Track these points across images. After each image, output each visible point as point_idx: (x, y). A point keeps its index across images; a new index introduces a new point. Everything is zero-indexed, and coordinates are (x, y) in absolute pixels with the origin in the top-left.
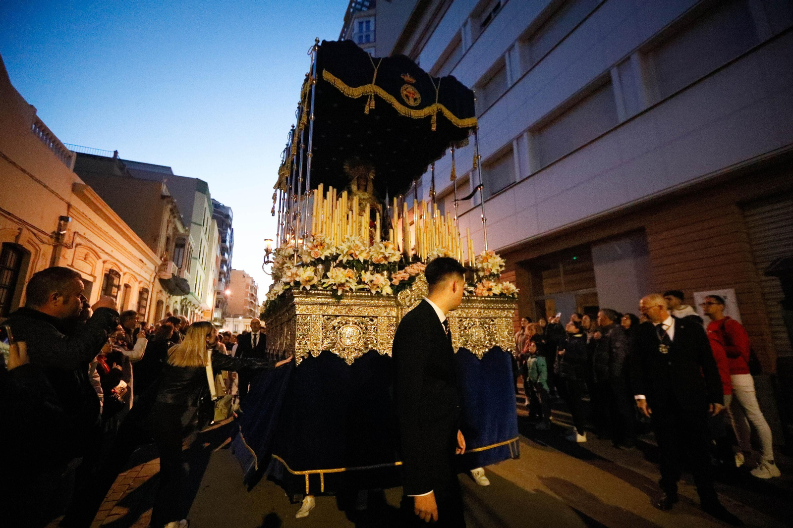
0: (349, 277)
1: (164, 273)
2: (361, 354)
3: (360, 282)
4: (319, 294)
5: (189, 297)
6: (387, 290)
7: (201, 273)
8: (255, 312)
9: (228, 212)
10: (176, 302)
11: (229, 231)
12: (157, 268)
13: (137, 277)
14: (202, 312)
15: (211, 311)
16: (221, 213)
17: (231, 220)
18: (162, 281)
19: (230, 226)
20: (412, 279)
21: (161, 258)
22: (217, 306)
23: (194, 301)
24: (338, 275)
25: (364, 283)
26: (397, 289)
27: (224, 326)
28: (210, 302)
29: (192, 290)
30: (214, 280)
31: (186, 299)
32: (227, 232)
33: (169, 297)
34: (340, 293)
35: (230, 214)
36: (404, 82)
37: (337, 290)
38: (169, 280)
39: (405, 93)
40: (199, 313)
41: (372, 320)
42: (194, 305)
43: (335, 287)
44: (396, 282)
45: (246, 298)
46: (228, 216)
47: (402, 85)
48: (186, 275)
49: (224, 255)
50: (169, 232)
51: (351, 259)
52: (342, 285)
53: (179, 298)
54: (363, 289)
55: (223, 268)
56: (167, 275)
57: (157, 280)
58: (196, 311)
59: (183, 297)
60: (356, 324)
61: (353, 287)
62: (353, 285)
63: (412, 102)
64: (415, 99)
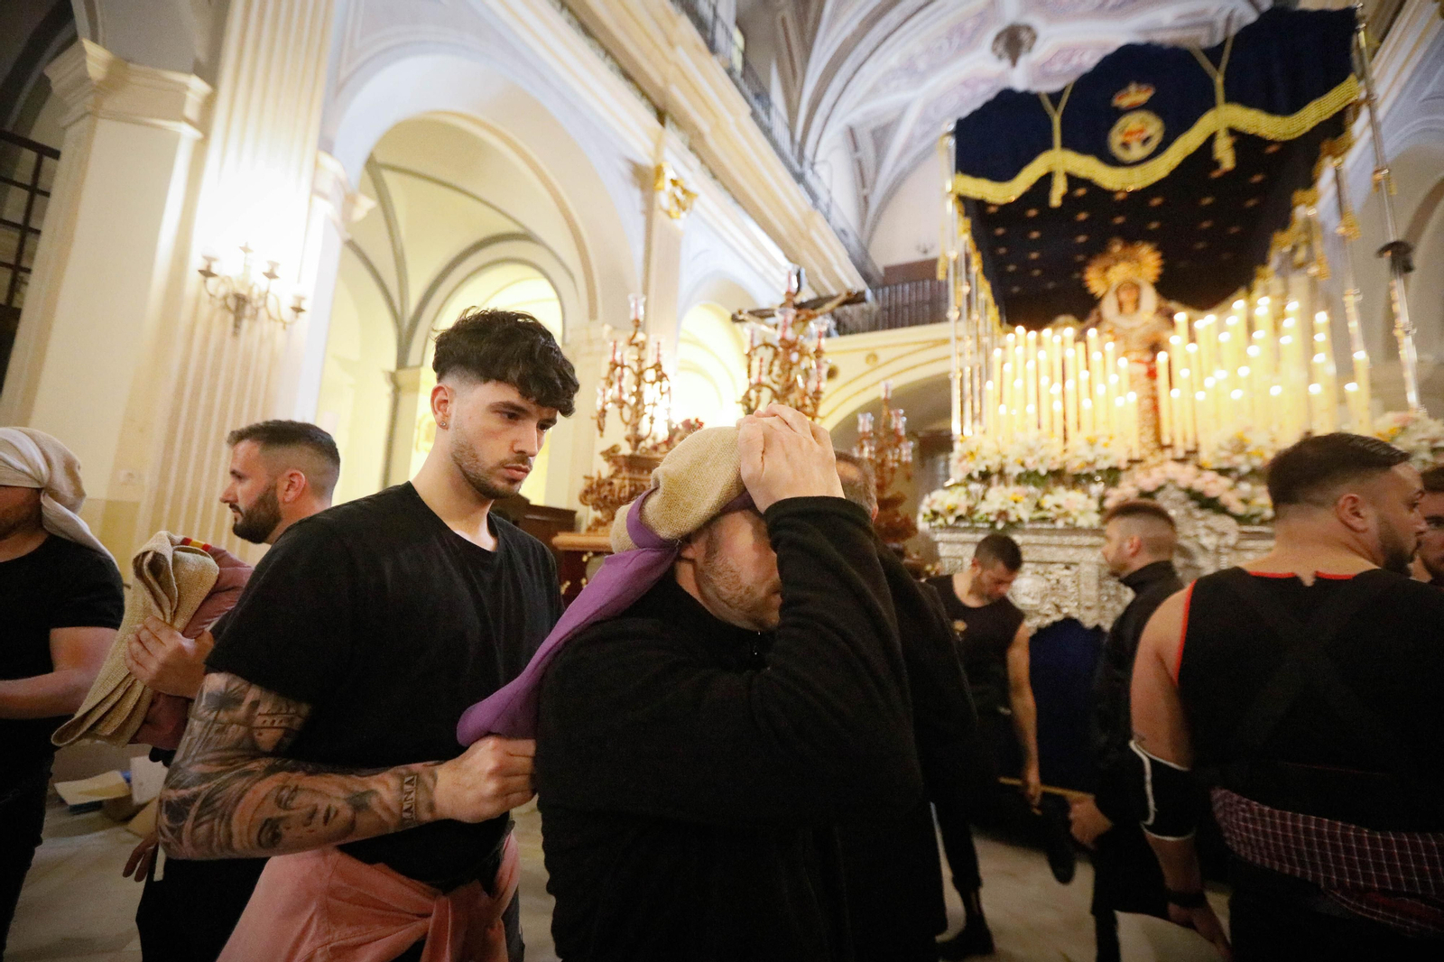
0: (1016, 502)
2: (1048, 621)
3: (1039, 507)
6: (1094, 519)
24: (997, 498)
25: (1044, 508)
39: (1121, 138)
41: (1068, 569)
43: (992, 518)
44: (1109, 504)
47: (1111, 126)
51: (1024, 471)
54: (1044, 519)
60: (1037, 573)
61: (1025, 516)
62: (1024, 512)
63: (1137, 152)
64: (1146, 141)
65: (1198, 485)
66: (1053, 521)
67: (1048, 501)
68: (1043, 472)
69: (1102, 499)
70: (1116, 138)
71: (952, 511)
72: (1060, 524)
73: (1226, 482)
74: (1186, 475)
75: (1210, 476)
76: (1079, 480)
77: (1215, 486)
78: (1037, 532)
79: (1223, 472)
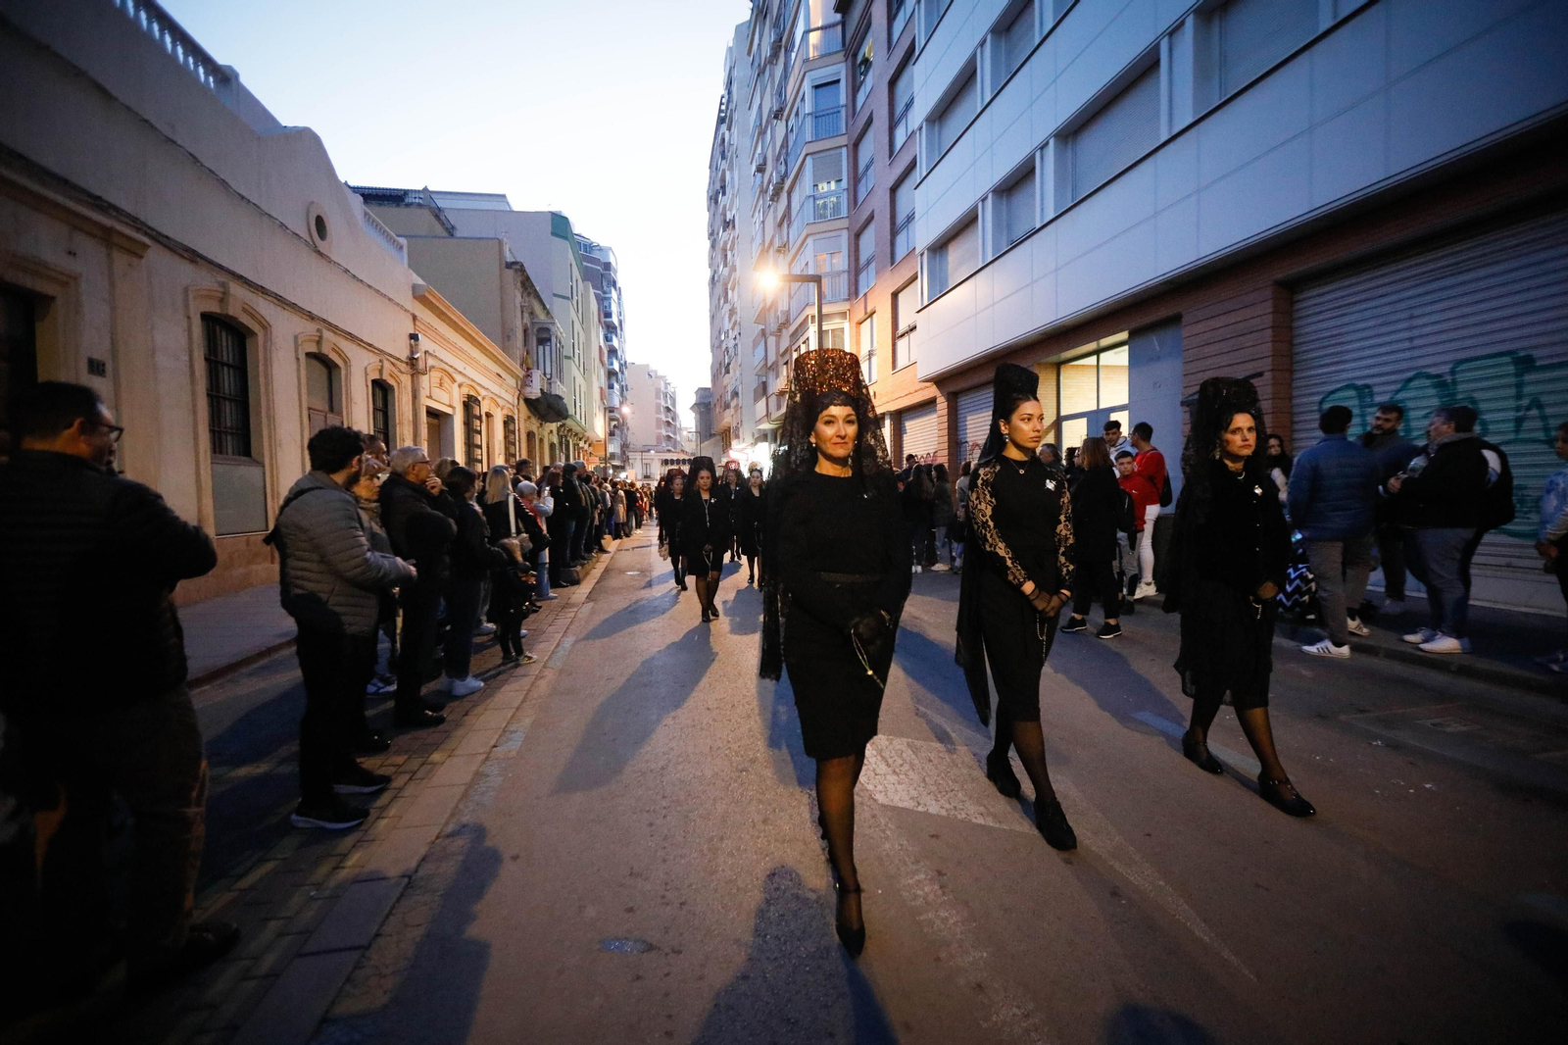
1: (528, 389)
5: (568, 422)
7: (580, 380)
8: (675, 440)
9: (608, 256)
10: (551, 431)
11: (614, 294)
12: (519, 383)
13: (499, 400)
14: (590, 445)
15: (603, 442)
16: (596, 261)
17: (616, 272)
18: (528, 401)
19: (614, 284)
21: (522, 365)
22: (612, 434)
23: (576, 429)
27: (627, 467)
28: (599, 427)
29: (571, 411)
30: (601, 388)
31: (563, 425)
32: (610, 298)
33: (541, 424)
35: (612, 260)
38: (537, 400)
40: (586, 447)
42: (576, 434)
45: (659, 416)
46: (607, 266)
48: (559, 389)
49: (611, 340)
50: (525, 321)
53: (554, 426)
55: (612, 364)
56: (534, 392)
57: (522, 402)
58: (582, 444)
59: (559, 424)
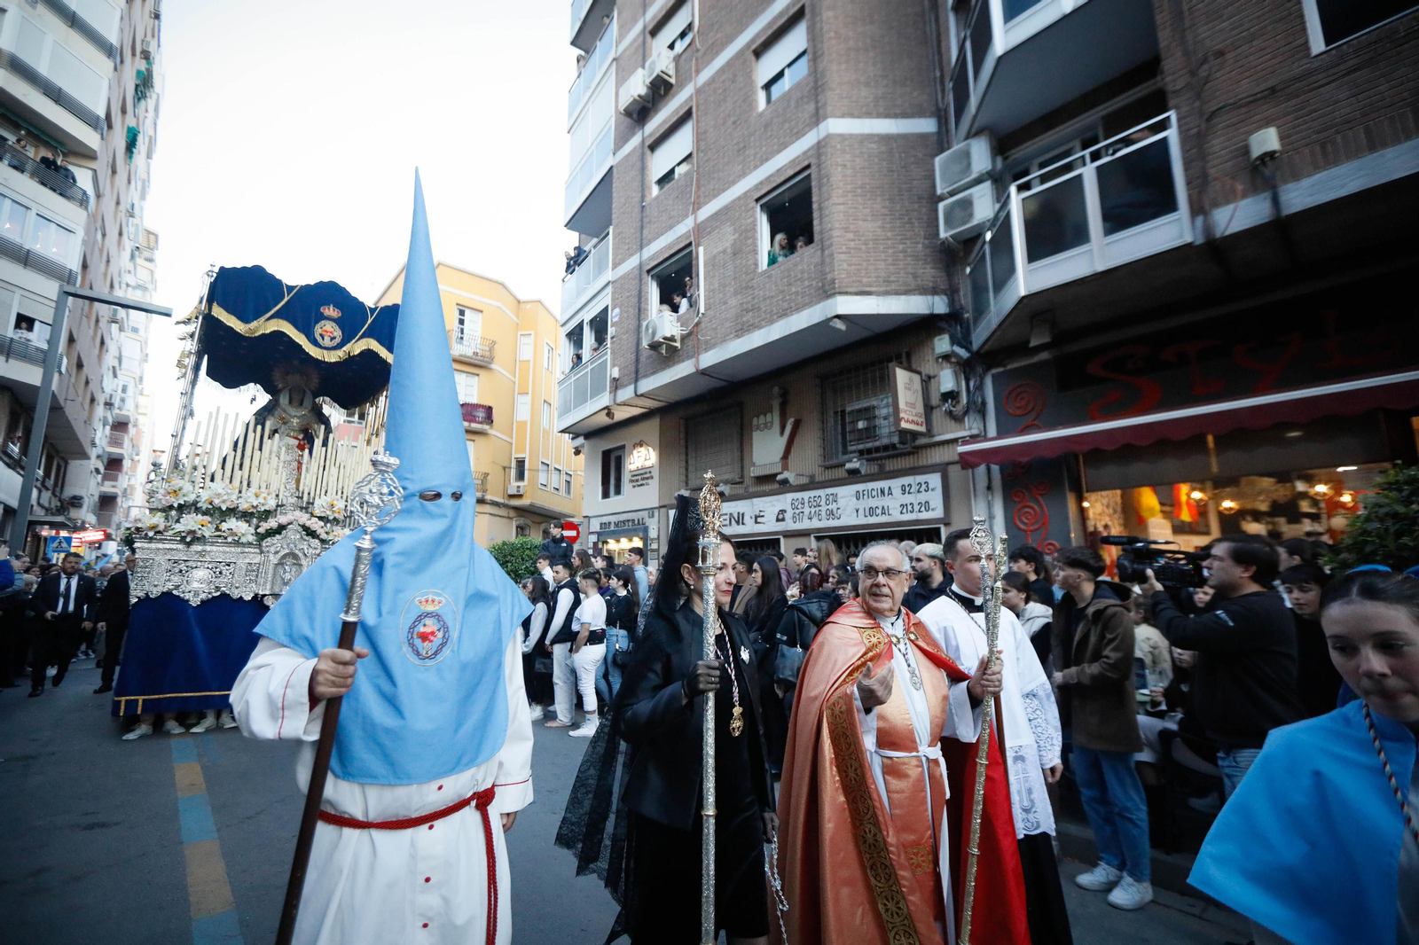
0: (202, 526)
2: (210, 596)
3: (217, 529)
4: (166, 540)
6: (251, 538)
20: (281, 529)
24: (190, 522)
25: (220, 530)
26: (261, 537)
34: (188, 539)
36: (322, 317)
37: (185, 537)
39: (320, 331)
41: (229, 566)
43: (183, 534)
44: (263, 530)
47: (317, 322)
51: (211, 507)
52: (192, 532)
54: (220, 536)
60: (208, 568)
61: (207, 534)
62: (208, 532)
63: (327, 342)
64: (332, 339)
65: (308, 524)
66: (226, 538)
67: (224, 526)
68: (224, 509)
69: (258, 527)
70: (318, 330)
71: (152, 528)
72: (230, 540)
73: (322, 524)
74: (303, 518)
75: (315, 520)
76: (246, 516)
77: (316, 525)
78: (213, 544)
79: (321, 518)
